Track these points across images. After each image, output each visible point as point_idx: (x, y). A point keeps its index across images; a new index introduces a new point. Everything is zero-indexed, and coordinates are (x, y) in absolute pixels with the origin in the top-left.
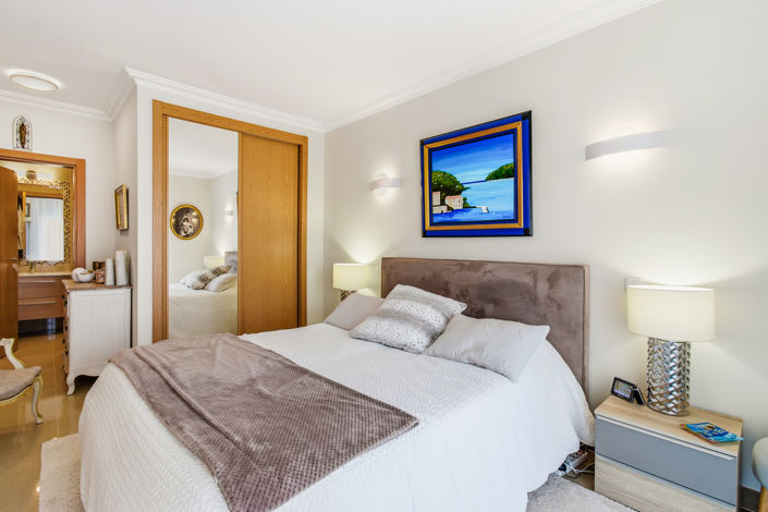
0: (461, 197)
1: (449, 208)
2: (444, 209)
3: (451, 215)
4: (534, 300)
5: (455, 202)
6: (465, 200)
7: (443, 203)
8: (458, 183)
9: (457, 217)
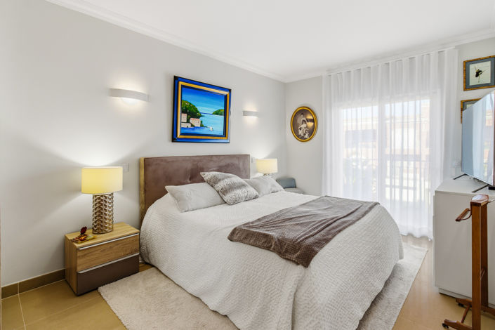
0: (199, 120)
1: (192, 125)
2: (189, 125)
3: (193, 129)
4: (239, 169)
5: (196, 122)
6: (201, 122)
7: (188, 121)
8: (198, 112)
9: (197, 131)
